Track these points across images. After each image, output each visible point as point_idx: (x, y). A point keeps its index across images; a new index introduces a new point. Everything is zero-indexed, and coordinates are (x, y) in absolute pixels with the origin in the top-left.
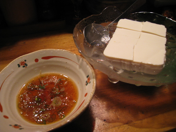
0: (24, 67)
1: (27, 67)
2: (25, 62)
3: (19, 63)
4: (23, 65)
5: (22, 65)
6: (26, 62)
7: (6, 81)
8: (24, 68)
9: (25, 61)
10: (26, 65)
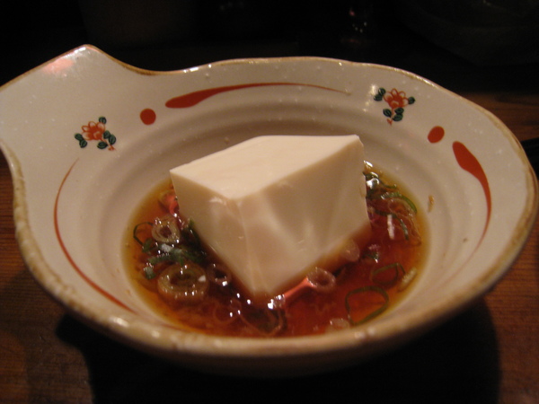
0: (387, 113)
1: (394, 122)
2: (406, 102)
3: (388, 89)
4: (393, 106)
5: (389, 101)
6: (408, 109)
7: (300, 88)
8: (385, 118)
9: (412, 101)
10: (399, 115)
